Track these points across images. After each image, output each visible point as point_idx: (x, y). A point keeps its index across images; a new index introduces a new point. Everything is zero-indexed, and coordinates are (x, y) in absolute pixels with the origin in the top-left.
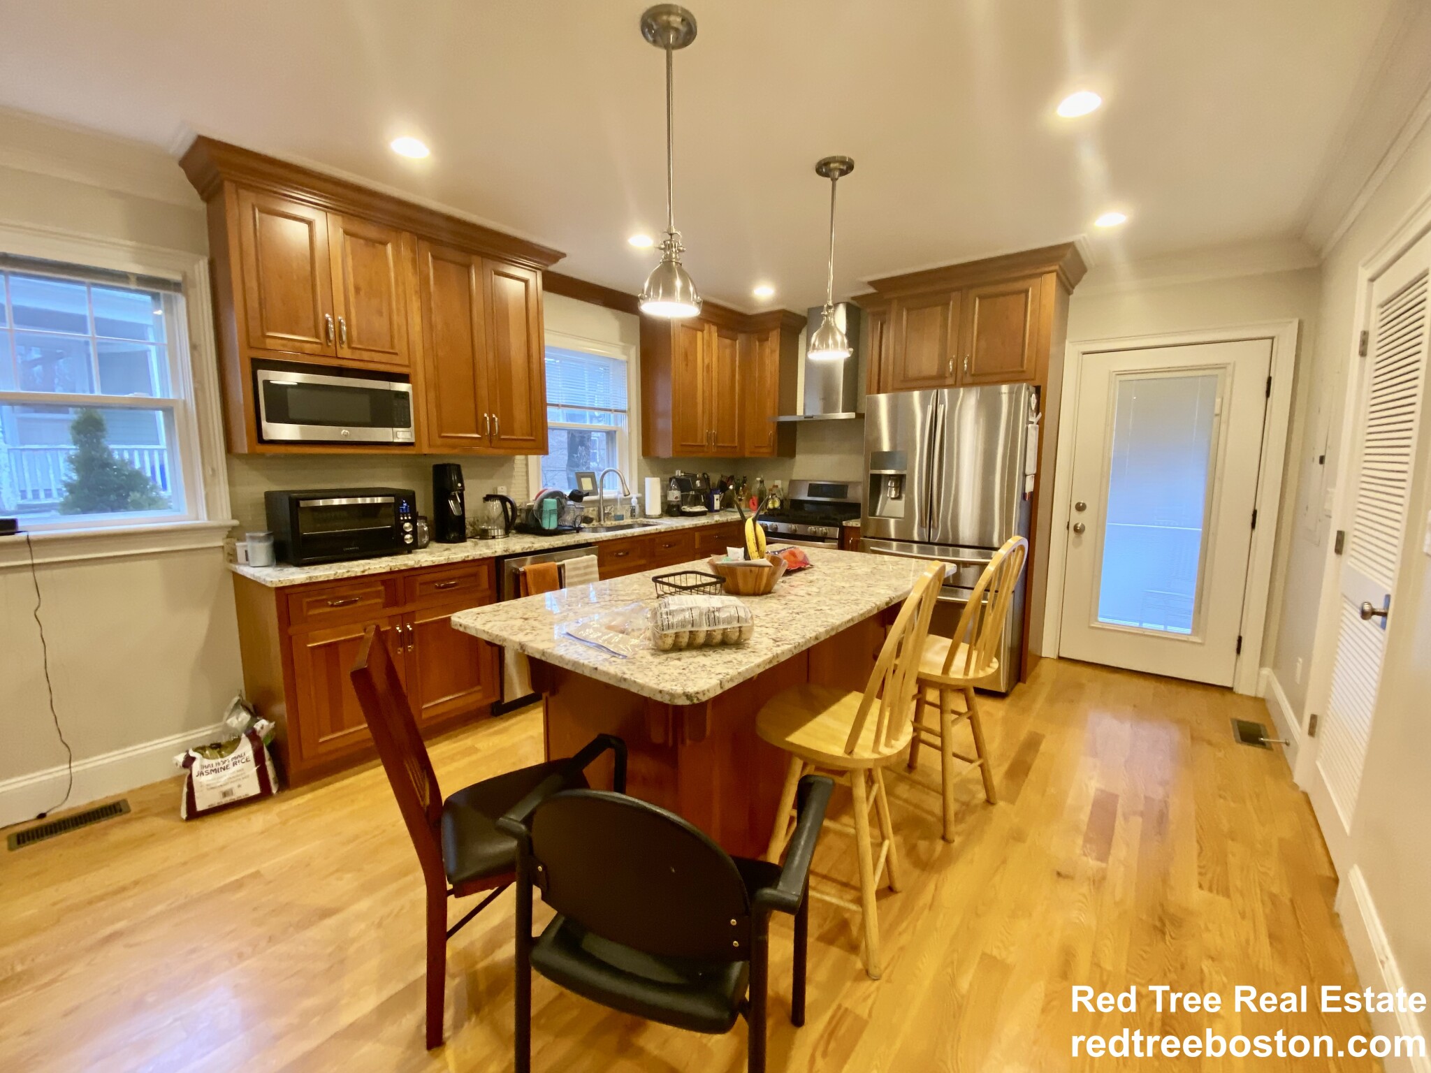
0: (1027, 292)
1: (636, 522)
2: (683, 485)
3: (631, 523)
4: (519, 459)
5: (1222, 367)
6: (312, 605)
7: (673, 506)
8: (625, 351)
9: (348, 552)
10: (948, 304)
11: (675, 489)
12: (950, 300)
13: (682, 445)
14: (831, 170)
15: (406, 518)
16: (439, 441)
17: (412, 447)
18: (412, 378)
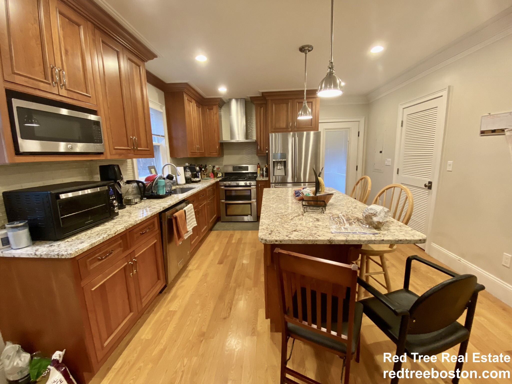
0: (312, 102)
1: (177, 187)
2: (192, 169)
3: (175, 188)
4: (129, 161)
5: (349, 128)
6: (92, 263)
7: (189, 179)
8: (161, 108)
9: (87, 224)
10: (288, 104)
11: (189, 172)
12: (289, 102)
13: (191, 152)
14: (305, 50)
15: (113, 198)
16: (114, 152)
17: (102, 155)
18: (99, 112)
